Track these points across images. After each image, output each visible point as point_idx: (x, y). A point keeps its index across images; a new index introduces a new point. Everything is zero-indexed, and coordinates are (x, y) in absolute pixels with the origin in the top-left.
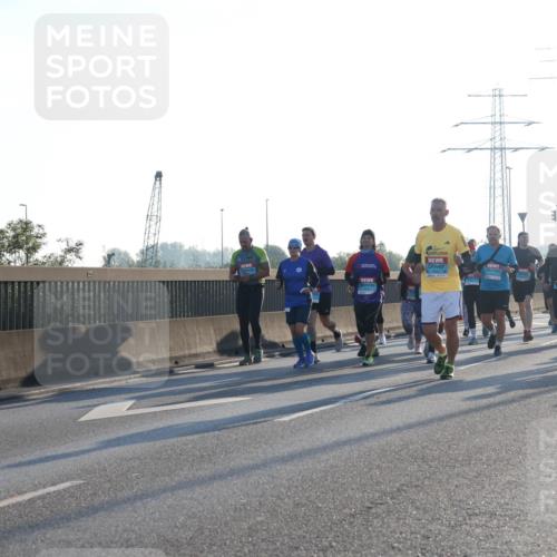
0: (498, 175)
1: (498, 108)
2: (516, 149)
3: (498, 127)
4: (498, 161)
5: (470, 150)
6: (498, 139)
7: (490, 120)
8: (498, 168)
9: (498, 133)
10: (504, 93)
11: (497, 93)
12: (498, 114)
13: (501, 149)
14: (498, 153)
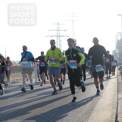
0: (59, 42)
1: (58, 27)
2: (62, 36)
3: (58, 31)
4: (58, 39)
5: (52, 36)
6: (58, 34)
7: (56, 30)
8: (58, 40)
9: (58, 33)
10: (59, 23)
11: (58, 23)
12: (58, 28)
13: (59, 36)
14: (58, 37)
